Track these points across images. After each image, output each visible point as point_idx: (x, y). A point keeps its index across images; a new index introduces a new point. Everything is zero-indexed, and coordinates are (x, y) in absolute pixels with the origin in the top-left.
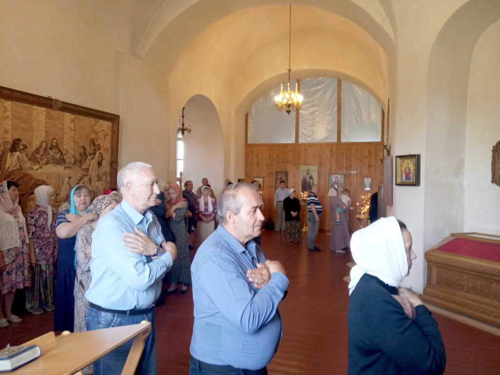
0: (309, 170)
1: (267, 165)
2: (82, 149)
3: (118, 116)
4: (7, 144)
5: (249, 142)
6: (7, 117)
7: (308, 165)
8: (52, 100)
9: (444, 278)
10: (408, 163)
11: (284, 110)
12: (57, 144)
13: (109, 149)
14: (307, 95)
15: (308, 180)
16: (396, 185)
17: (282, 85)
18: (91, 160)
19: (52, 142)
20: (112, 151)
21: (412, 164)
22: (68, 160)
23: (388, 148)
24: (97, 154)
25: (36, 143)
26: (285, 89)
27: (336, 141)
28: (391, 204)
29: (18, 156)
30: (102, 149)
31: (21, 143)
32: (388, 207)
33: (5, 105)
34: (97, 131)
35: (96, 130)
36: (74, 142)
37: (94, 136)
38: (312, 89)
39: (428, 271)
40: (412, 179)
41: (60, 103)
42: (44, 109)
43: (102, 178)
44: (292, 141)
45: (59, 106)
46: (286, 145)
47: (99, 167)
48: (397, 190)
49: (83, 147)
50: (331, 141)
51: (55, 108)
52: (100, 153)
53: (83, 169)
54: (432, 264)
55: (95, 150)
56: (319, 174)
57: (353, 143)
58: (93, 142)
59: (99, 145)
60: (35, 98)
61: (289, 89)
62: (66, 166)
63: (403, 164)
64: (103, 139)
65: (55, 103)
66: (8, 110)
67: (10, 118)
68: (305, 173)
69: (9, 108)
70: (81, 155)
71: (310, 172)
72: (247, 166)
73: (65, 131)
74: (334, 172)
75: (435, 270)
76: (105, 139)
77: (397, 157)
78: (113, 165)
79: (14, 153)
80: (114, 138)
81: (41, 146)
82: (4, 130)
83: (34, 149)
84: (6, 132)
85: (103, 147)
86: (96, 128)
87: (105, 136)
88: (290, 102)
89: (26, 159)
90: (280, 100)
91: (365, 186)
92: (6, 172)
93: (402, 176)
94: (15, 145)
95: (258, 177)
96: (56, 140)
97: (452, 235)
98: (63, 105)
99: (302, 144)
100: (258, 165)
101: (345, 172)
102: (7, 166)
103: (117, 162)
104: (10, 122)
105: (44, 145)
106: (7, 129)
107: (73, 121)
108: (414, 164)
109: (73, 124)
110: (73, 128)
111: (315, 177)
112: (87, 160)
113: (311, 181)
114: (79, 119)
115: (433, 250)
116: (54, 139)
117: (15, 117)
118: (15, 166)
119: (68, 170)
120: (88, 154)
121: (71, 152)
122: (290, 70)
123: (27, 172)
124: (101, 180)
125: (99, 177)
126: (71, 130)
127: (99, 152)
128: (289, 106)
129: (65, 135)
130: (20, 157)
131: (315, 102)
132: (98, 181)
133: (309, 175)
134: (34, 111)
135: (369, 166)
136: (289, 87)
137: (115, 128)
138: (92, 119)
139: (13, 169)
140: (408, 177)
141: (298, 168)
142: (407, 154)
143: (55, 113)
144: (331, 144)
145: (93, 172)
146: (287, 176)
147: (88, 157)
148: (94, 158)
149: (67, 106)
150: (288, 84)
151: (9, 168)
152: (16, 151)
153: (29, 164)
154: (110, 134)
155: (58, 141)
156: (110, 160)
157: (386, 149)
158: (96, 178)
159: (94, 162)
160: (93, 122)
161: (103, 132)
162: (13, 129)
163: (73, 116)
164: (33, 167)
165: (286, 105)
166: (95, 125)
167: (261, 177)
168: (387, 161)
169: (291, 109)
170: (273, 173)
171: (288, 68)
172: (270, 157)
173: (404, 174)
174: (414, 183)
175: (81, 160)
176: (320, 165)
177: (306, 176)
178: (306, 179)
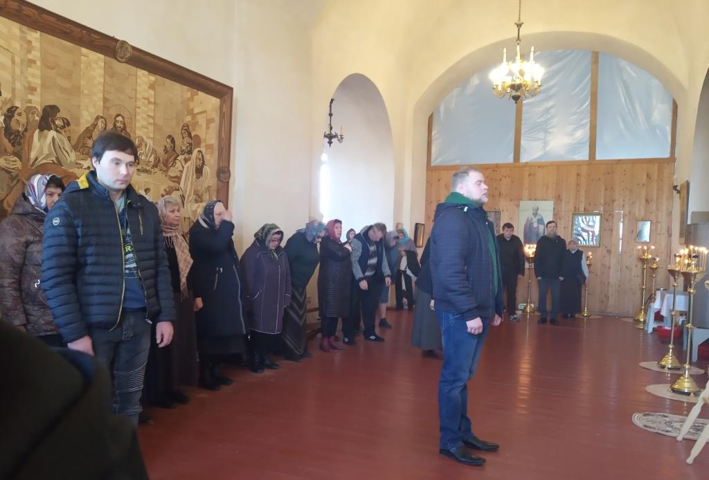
0: (538, 209)
2: (169, 141)
3: (231, 89)
4: (33, 114)
5: (433, 163)
6: (31, 62)
7: (535, 200)
8: (117, 41)
12: (124, 124)
13: (216, 147)
17: (505, 51)
18: (183, 164)
19: (116, 121)
20: (221, 149)
22: (143, 157)
24: (195, 152)
25: (86, 119)
26: (511, 58)
27: (587, 158)
29: (53, 139)
30: (203, 145)
31: (58, 115)
33: (29, 38)
34: (196, 111)
35: (193, 109)
36: (155, 125)
37: (188, 119)
41: (130, 49)
42: (102, 56)
43: (204, 198)
45: (128, 55)
46: (497, 166)
47: (198, 178)
49: (169, 137)
51: (122, 58)
52: (200, 151)
53: (171, 177)
55: (191, 144)
56: (555, 214)
57: (619, 162)
58: (187, 130)
59: (197, 136)
60: (84, 32)
62: (139, 167)
64: (204, 126)
65: (121, 47)
66: (33, 48)
67: (39, 63)
69: (36, 44)
70: (166, 151)
71: (538, 212)
73: (139, 104)
76: (208, 128)
78: (221, 175)
79: (46, 131)
80: (223, 129)
81: (95, 125)
82: (26, 85)
83: (82, 129)
84: (32, 90)
85: (205, 141)
86: (192, 105)
87: (209, 121)
89: (67, 145)
91: (637, 236)
92: (32, 166)
94: (48, 118)
96: (123, 118)
98: (136, 53)
101: (602, 211)
102: (33, 155)
103: (229, 172)
104: (38, 73)
105: (100, 124)
106: (33, 85)
107: (152, 87)
109: (152, 92)
110: (153, 100)
112: (177, 161)
114: (164, 84)
116: (118, 115)
117: (46, 65)
118: (47, 156)
119: (143, 175)
120: (178, 150)
121: (150, 142)
122: (519, 25)
123: (71, 171)
124: (201, 202)
125: (198, 195)
126: (150, 103)
127: (198, 149)
129: (138, 110)
130: (57, 140)
132: (196, 202)
133: (537, 217)
134: (83, 58)
135: (647, 200)
136: (518, 53)
137: (224, 110)
138: (186, 88)
139: (44, 161)
141: (518, 206)
143: (122, 68)
144: (578, 164)
145: (187, 184)
147: (178, 156)
148: (189, 159)
149: (143, 56)
150: (518, 48)
151: (36, 159)
152: (50, 129)
153: (72, 156)
154: (217, 119)
155: (126, 120)
156: (216, 168)
158: (193, 197)
159: (190, 166)
160: (189, 95)
161: (205, 114)
162: (43, 86)
163: (152, 78)
164: (81, 162)
166: (191, 99)
169: (520, 92)
171: (517, 21)
175: (167, 160)
176: (558, 199)
177: (532, 219)
178: (531, 224)
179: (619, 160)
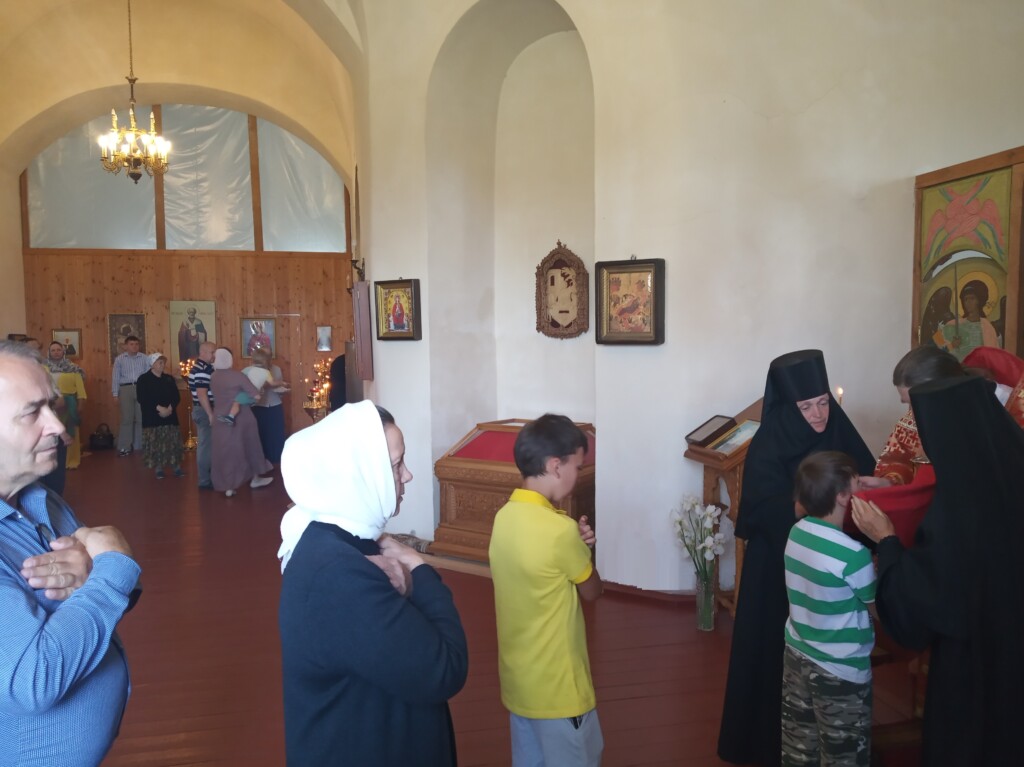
0: (195, 312)
1: (87, 300)
5: (33, 245)
7: (191, 300)
9: (469, 507)
10: (398, 297)
11: (124, 172)
14: (180, 143)
15: (193, 333)
16: (379, 338)
17: (113, 112)
21: (405, 298)
23: (359, 265)
26: (124, 124)
27: (252, 248)
28: (371, 377)
32: (365, 382)
38: (192, 131)
39: (441, 495)
40: (408, 328)
44: (150, 244)
46: (133, 252)
48: (382, 349)
50: (240, 247)
54: (447, 483)
56: (218, 319)
57: (291, 255)
61: (133, 123)
63: (390, 299)
68: (185, 318)
71: (196, 316)
72: (31, 302)
74: (251, 314)
75: (452, 494)
77: (377, 283)
88: (138, 154)
90: (113, 149)
91: (318, 344)
93: (388, 321)
95: (64, 329)
97: (479, 426)
99: (174, 253)
100: (64, 299)
101: (276, 315)
108: (409, 298)
111: (210, 327)
113: (201, 336)
115: (448, 457)
122: (132, 81)
128: (137, 162)
131: (201, 160)
133: (196, 323)
135: (325, 302)
136: (132, 120)
140: (399, 323)
141: (168, 308)
142: (397, 279)
144: (243, 255)
146: (141, 326)
150: (131, 113)
157: (356, 268)
165: (128, 160)
167: (74, 330)
168: (359, 293)
169: (141, 169)
170: (104, 319)
171: (128, 75)
172: (93, 281)
173: (391, 318)
174: (411, 335)
176: (220, 299)
177: (188, 325)
178: (188, 332)
179: (291, 253)
